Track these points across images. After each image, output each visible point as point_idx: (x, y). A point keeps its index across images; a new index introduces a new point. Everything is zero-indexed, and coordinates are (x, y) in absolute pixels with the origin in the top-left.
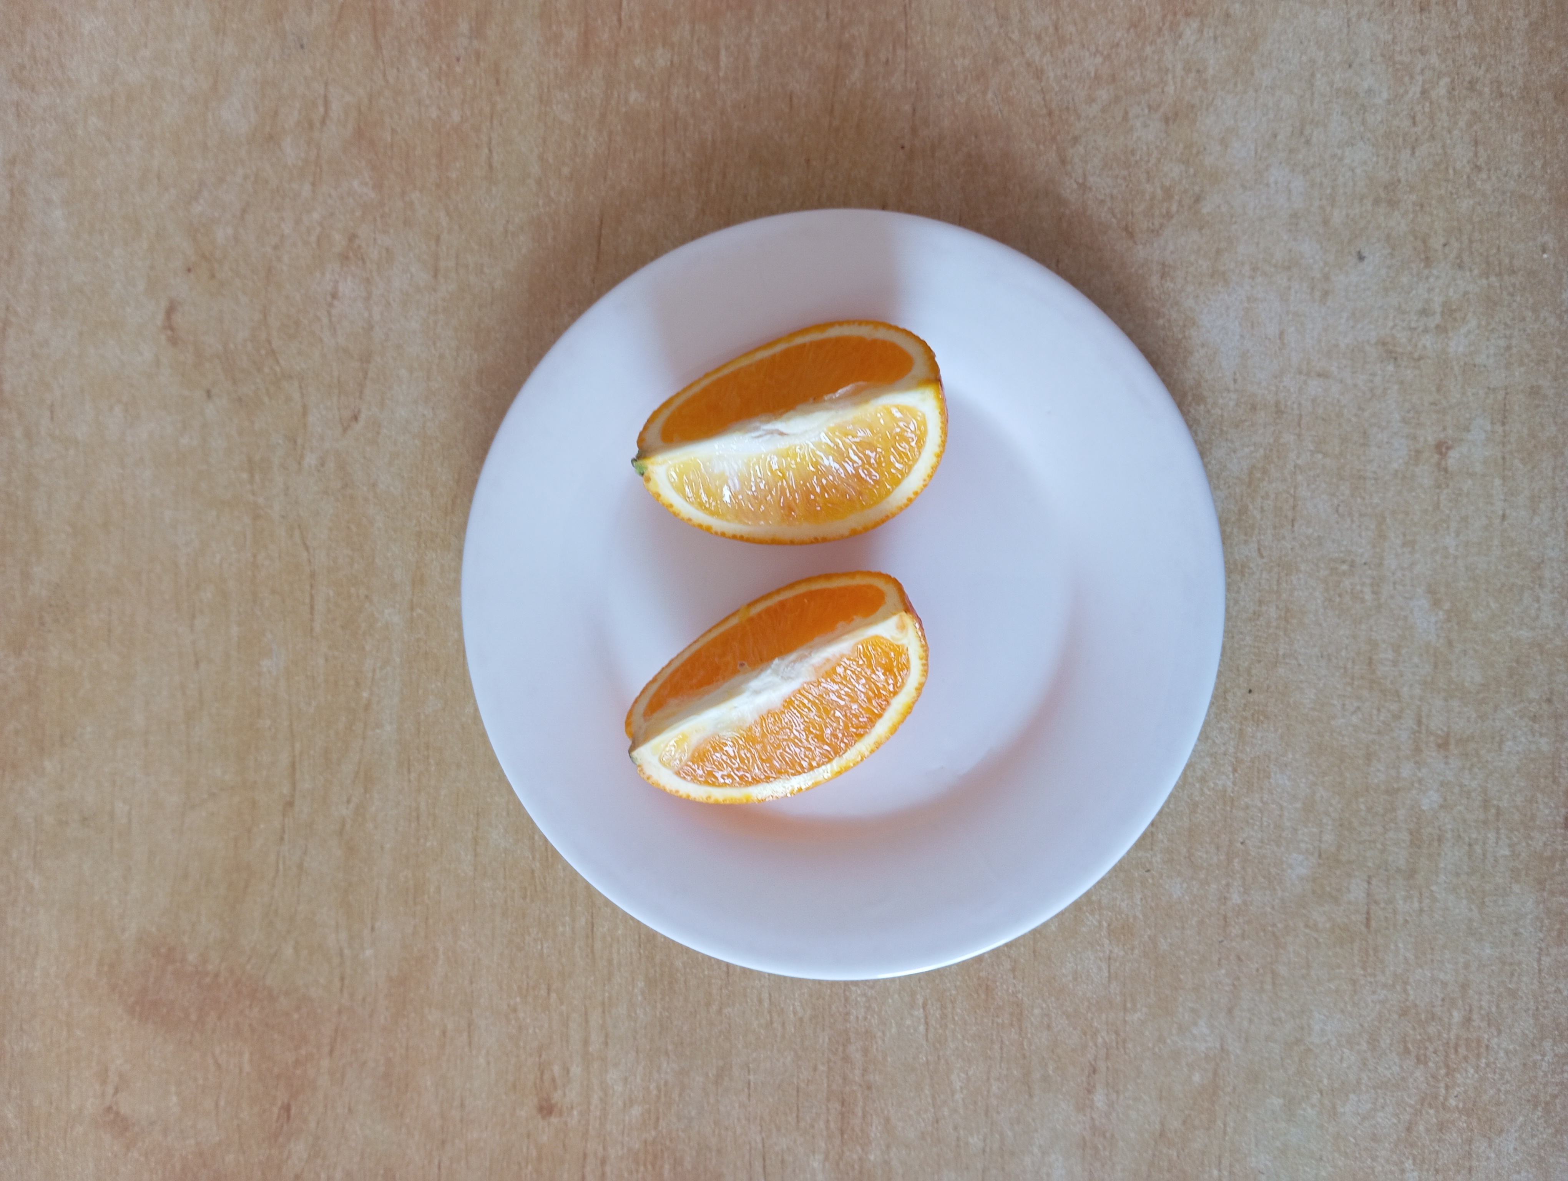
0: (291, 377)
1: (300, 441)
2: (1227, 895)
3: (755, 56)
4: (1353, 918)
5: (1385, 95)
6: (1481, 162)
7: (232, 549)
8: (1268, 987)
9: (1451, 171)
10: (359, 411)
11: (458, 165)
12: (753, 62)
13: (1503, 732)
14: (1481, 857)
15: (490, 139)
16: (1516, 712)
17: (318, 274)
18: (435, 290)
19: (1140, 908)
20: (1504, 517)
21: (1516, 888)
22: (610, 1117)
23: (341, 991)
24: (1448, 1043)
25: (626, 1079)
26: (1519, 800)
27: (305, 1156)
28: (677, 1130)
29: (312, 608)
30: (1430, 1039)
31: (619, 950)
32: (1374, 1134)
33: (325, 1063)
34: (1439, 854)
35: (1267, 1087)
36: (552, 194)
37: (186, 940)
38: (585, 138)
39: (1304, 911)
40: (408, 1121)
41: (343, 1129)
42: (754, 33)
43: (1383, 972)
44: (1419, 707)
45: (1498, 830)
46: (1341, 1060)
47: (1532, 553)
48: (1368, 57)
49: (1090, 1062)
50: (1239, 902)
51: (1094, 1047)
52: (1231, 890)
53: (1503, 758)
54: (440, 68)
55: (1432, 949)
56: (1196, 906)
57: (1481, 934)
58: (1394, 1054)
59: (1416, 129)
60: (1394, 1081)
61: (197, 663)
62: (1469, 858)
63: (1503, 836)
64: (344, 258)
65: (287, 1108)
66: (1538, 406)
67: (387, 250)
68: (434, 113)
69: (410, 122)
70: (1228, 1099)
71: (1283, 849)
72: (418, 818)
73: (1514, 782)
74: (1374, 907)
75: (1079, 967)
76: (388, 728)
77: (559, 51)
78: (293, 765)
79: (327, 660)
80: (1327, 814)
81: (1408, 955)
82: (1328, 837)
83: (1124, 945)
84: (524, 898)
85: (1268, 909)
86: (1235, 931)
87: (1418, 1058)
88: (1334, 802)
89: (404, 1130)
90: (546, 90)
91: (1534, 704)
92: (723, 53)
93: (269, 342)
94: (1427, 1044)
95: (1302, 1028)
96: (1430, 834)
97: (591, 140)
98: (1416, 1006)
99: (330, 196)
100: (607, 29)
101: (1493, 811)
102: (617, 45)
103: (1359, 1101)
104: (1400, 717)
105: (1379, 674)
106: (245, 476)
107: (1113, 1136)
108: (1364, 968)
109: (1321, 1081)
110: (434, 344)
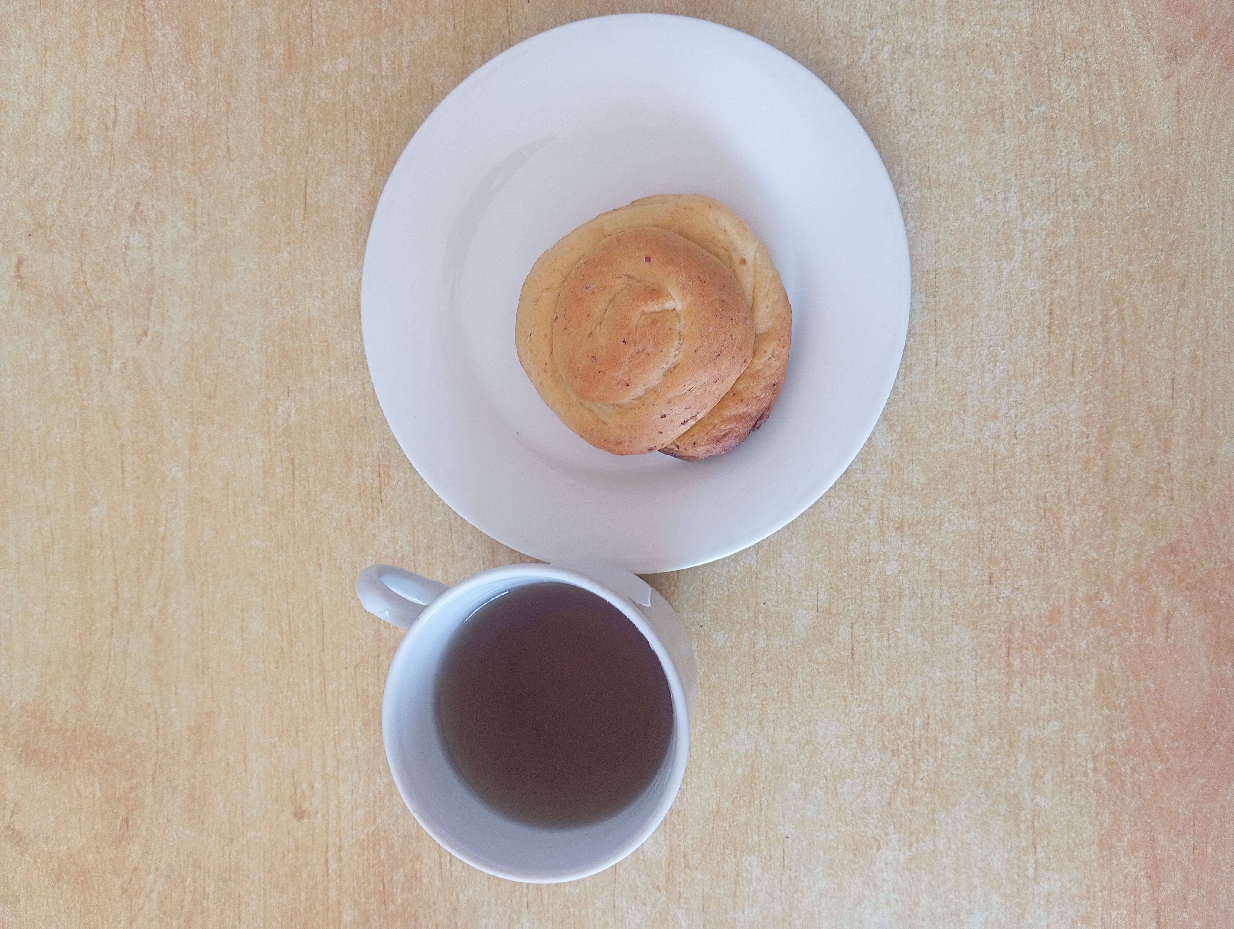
0: (101, 307)
1: (109, 352)
2: (756, 641)
3: (406, 59)
4: (842, 653)
5: (845, 62)
6: (914, 106)
7: (68, 431)
8: (786, 705)
9: (893, 115)
10: (148, 329)
11: (206, 149)
12: (405, 64)
13: (941, 517)
14: (930, 606)
15: (227, 129)
16: (950, 503)
17: (115, 232)
18: (195, 239)
20: (937, 362)
21: (956, 628)
22: (343, 818)
23: (157, 737)
24: (913, 741)
25: (352, 790)
26: (955, 565)
27: (140, 853)
28: (389, 824)
29: (123, 469)
30: (900, 738)
31: (343, 701)
32: (865, 808)
33: (150, 788)
34: (900, 606)
35: (789, 776)
36: (271, 165)
38: (292, 124)
39: (809, 650)
40: (207, 826)
41: (165, 833)
42: (404, 43)
43: (865, 691)
44: (882, 502)
45: (941, 587)
46: (839, 755)
47: (958, 388)
48: (832, 34)
50: (764, 645)
52: (758, 638)
53: (942, 535)
54: (191, 81)
55: (898, 673)
56: (734, 650)
57: (932, 661)
58: (876, 749)
59: (867, 85)
60: (877, 769)
61: (48, 512)
62: (922, 608)
63: (945, 591)
64: (133, 220)
65: (126, 821)
66: (960, 281)
67: (161, 212)
68: (189, 113)
69: (173, 120)
70: (762, 785)
71: (792, 607)
72: (202, 615)
73: (951, 552)
74: (856, 645)
77: (271, 63)
78: (116, 581)
79: (135, 507)
80: (821, 580)
81: (881, 678)
82: (822, 597)
84: (277, 668)
85: (784, 650)
86: (762, 666)
87: (892, 751)
88: (825, 572)
89: (204, 833)
90: (264, 92)
91: (963, 496)
92: (384, 58)
93: (86, 284)
94: (899, 742)
95: (811, 733)
96: (893, 591)
97: (296, 125)
98: (889, 715)
99: (121, 176)
100: (303, 46)
101: (937, 573)
102: (311, 56)
103: (853, 784)
104: (869, 510)
105: (853, 479)
106: (73, 378)
108: (852, 689)
109: (825, 770)
110: (196, 278)
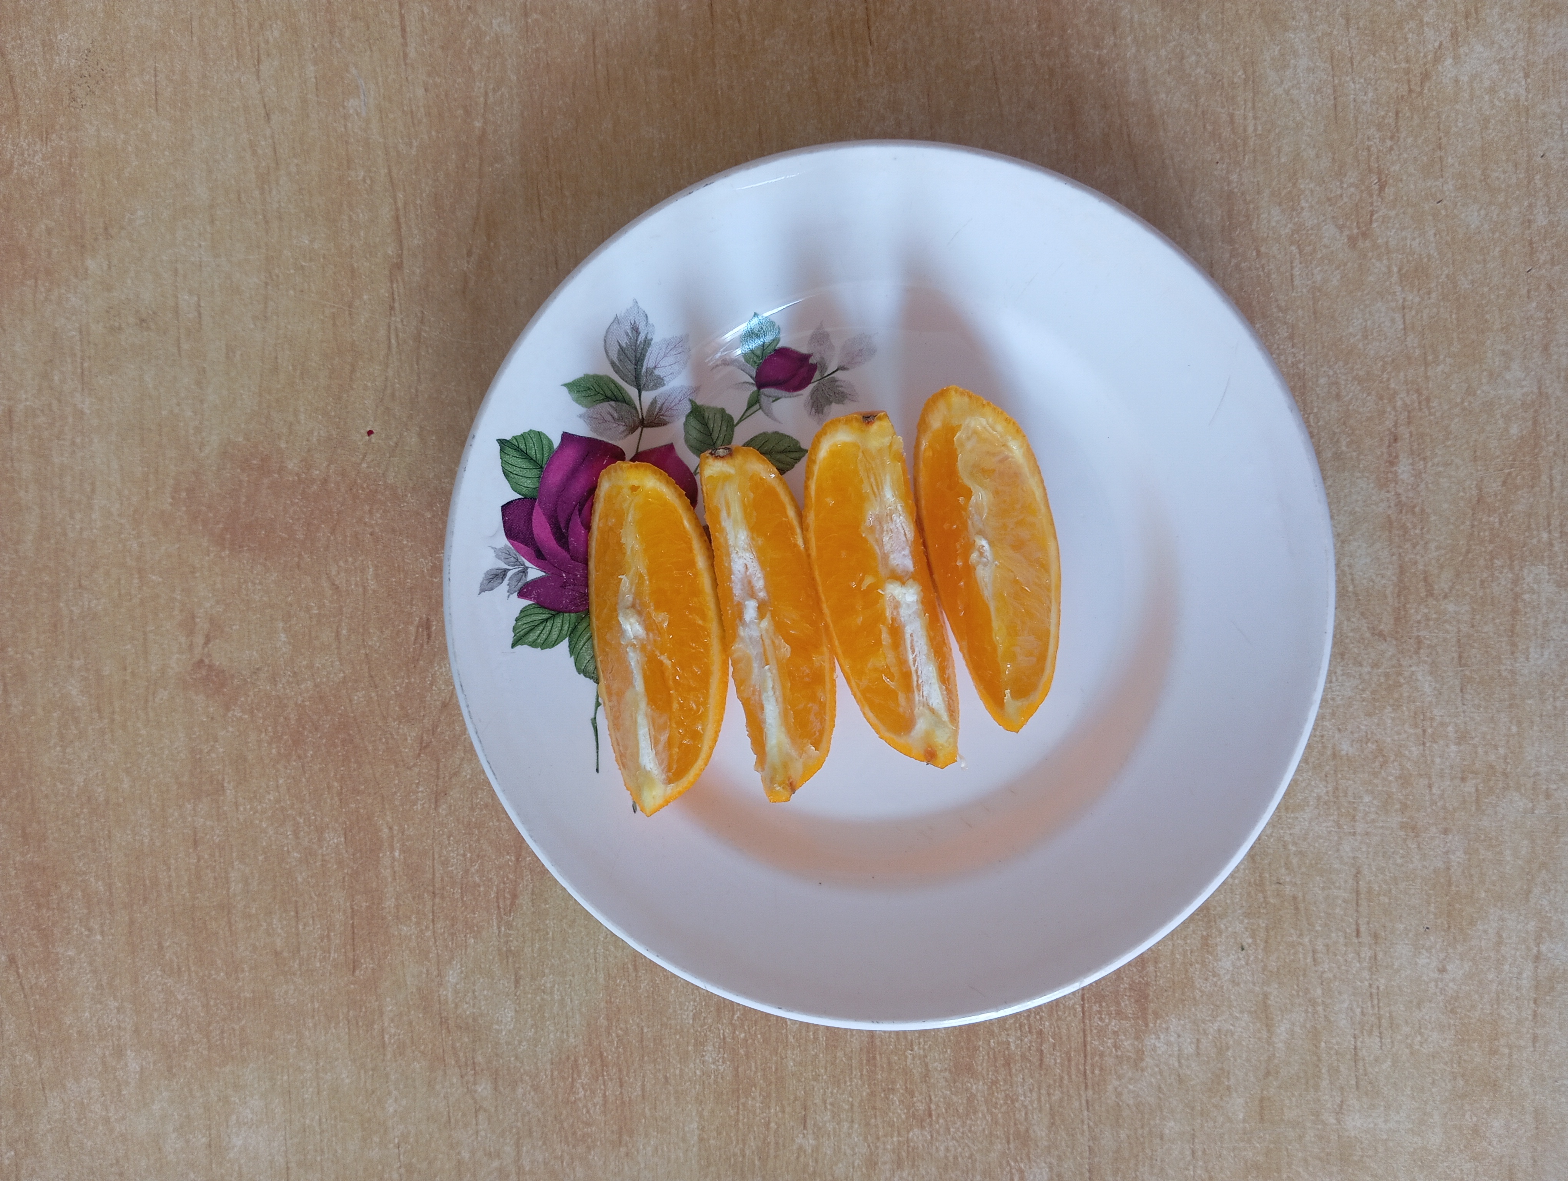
19: (1434, 244)
37: (283, 445)
49: (1389, 430)
51: (1393, 413)
75: (1369, 323)
76: (510, 160)
83: (1419, 290)
107: (1423, 511)
